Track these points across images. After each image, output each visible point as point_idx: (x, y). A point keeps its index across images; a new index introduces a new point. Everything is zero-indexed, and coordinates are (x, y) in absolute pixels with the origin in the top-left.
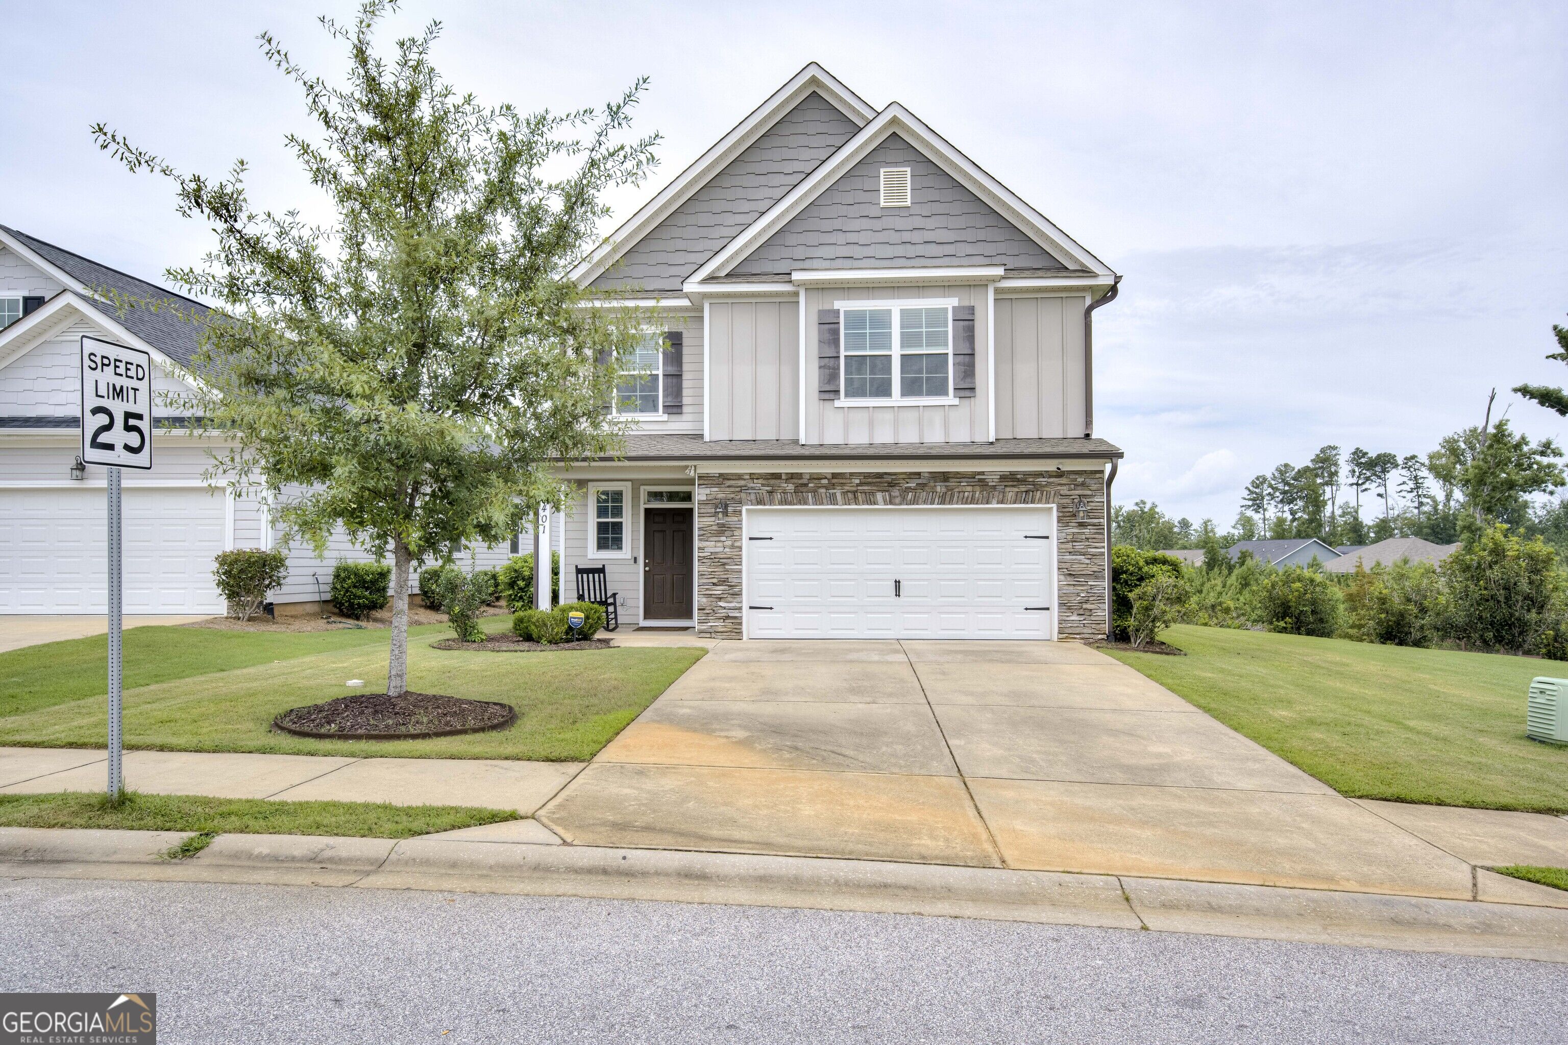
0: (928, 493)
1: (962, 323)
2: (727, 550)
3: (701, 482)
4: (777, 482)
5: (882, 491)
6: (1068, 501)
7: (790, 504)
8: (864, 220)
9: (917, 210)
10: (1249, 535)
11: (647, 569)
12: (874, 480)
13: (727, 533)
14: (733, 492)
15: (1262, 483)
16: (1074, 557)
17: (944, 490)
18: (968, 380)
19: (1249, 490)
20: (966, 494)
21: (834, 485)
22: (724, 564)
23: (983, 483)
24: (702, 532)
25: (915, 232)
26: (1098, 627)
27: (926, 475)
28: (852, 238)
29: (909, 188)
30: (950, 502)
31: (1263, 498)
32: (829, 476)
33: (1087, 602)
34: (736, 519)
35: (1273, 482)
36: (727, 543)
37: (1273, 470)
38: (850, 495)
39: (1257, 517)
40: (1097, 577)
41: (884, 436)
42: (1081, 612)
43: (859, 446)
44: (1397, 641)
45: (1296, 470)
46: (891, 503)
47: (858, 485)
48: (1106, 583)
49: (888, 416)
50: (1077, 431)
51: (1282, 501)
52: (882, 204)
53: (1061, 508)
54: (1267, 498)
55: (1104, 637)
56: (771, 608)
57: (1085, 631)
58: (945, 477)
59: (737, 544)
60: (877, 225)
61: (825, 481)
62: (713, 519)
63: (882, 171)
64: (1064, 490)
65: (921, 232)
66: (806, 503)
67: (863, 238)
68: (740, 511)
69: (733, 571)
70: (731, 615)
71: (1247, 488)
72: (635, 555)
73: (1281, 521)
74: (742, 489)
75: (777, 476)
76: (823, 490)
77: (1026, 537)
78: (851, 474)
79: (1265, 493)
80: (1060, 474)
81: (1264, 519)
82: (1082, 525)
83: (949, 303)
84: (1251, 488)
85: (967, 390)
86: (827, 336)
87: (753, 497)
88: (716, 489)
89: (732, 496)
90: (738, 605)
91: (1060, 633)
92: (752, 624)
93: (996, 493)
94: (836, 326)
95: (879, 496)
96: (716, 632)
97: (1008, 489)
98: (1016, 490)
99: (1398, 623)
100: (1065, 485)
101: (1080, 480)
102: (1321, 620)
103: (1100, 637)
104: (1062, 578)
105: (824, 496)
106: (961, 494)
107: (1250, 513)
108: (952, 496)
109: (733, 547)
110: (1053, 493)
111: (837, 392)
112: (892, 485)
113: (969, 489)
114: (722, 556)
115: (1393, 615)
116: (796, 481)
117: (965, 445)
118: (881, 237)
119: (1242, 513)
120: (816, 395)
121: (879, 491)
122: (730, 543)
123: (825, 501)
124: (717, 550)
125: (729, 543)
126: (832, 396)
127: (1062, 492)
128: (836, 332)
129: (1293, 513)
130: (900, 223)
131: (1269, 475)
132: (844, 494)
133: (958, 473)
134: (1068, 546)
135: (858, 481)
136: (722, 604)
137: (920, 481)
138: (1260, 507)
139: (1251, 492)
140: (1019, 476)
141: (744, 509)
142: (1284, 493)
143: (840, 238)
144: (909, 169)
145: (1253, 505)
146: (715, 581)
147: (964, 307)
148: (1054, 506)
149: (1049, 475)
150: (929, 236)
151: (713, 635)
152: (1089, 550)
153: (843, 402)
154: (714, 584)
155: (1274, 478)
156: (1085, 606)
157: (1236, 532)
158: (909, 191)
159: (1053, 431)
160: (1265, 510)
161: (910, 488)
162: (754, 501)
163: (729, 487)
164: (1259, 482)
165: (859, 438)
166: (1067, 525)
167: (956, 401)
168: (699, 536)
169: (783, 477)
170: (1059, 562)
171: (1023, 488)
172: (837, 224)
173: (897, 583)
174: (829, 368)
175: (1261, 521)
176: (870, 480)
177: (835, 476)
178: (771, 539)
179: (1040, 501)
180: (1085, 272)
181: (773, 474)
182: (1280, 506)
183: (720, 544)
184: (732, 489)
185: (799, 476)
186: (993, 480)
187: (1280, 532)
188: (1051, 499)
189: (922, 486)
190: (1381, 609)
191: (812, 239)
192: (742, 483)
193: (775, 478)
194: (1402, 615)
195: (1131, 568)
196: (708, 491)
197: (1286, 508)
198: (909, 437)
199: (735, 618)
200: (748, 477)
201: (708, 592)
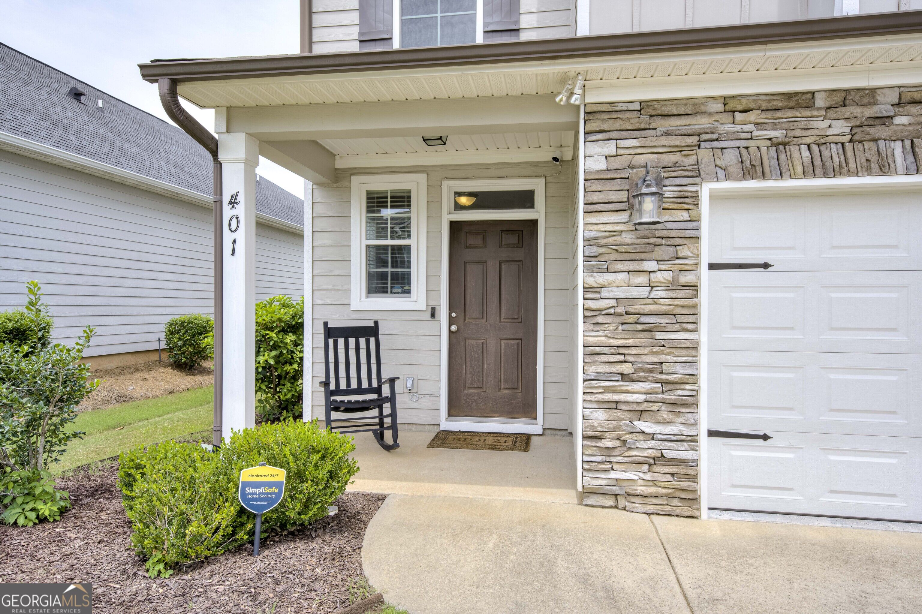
2: (660, 293)
3: (594, 125)
4: (799, 116)
7: (837, 172)
11: (454, 328)
13: (660, 252)
14: (679, 150)
22: (652, 329)
24: (594, 250)
34: (685, 215)
36: (659, 277)
56: (765, 437)
59: (684, 279)
62: (625, 216)
66: (885, 171)
68: (696, 196)
69: (676, 346)
70: (668, 454)
72: (433, 304)
74: (702, 139)
87: (731, 158)
88: (633, 145)
89: (676, 157)
90: (687, 431)
96: (630, 496)
109: (674, 285)
114: (647, 309)
116: (857, 111)
122: (668, 275)
124: (634, 293)
125: (664, 276)
136: (644, 426)
141: (706, 190)
146: (627, 368)
151: (622, 502)
154: (625, 377)
162: (735, 169)
163: (667, 134)
168: (588, 258)
169: (820, 102)
178: (766, 266)
181: (787, 92)
183: (642, 279)
184: (676, 141)
185: (867, 92)
193: (797, 107)
196: (610, 148)
199: (680, 462)
200: (719, 107)
201: (608, 396)
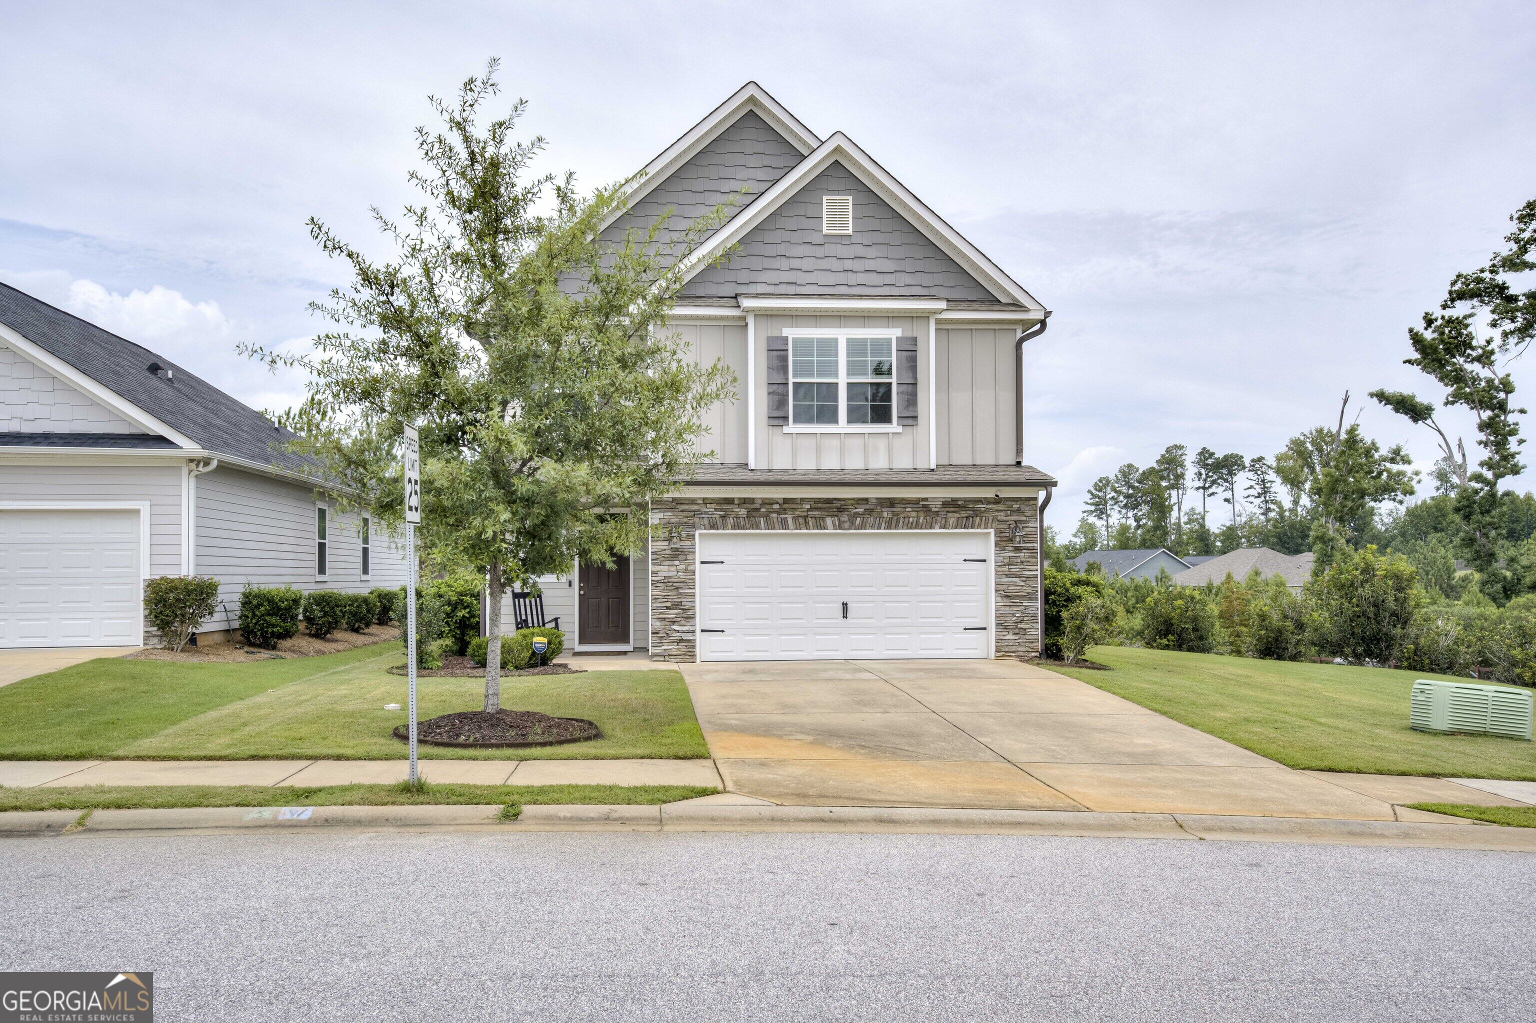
0: (875, 518)
1: (905, 353)
2: (680, 574)
3: (655, 506)
4: (730, 507)
5: (832, 516)
6: (1005, 527)
7: (743, 528)
8: (805, 246)
9: (858, 238)
10: (1091, 544)
11: (582, 592)
12: (824, 506)
13: (680, 558)
14: (687, 517)
15: (1105, 486)
16: (1010, 579)
17: (890, 515)
18: (911, 409)
19: (1092, 494)
20: (911, 519)
21: (785, 509)
22: (678, 588)
23: (927, 509)
24: (656, 557)
25: (856, 260)
26: (1032, 645)
27: (874, 501)
28: (796, 263)
29: (851, 216)
30: (896, 527)
31: (1106, 503)
32: (781, 501)
33: (1021, 622)
34: (690, 543)
35: (1117, 485)
36: (680, 567)
37: (1117, 472)
38: (801, 520)
39: (1100, 524)
40: (1031, 599)
41: (831, 462)
42: (1017, 631)
43: (806, 472)
44: (1275, 656)
45: (1141, 471)
46: (840, 528)
47: (808, 510)
48: (1039, 604)
49: (835, 442)
50: (1008, 458)
51: (1126, 506)
52: (825, 231)
53: (998, 533)
54: (1110, 502)
55: (1037, 654)
56: (723, 631)
57: (1021, 649)
58: (891, 503)
59: (690, 568)
60: (820, 251)
61: (776, 506)
62: (667, 543)
63: (825, 198)
64: (1002, 516)
65: (862, 260)
66: (758, 528)
67: (806, 264)
68: (694, 535)
69: (687, 595)
70: (684, 638)
71: (1089, 491)
72: (570, 579)
73: (1124, 529)
74: (695, 513)
75: (729, 501)
76: (775, 515)
77: (965, 560)
78: (802, 499)
79: (1108, 497)
80: (997, 500)
81: (1107, 527)
82: (1017, 549)
83: (893, 333)
84: (1094, 491)
85: (910, 418)
86: (776, 363)
87: (706, 521)
88: (670, 514)
89: (686, 520)
90: (692, 628)
91: (997, 651)
92: (705, 646)
93: (939, 519)
94: (785, 353)
95: (829, 521)
96: (669, 655)
97: (950, 515)
98: (958, 515)
99: (1276, 639)
100: (1002, 511)
101: (1016, 506)
102: (1201, 638)
103: (1033, 654)
104: (999, 599)
105: (775, 520)
106: (906, 520)
107: (1092, 519)
108: (898, 521)
109: (686, 570)
110: (991, 518)
111: (786, 418)
112: (841, 510)
113: (914, 514)
114: (676, 580)
115: (1272, 631)
116: (749, 506)
117: (907, 471)
118: (824, 264)
119: (1083, 520)
120: (764, 420)
121: (828, 516)
122: (684, 567)
123: (776, 526)
124: (671, 574)
125: (682, 567)
126: (781, 422)
127: (999, 518)
128: (785, 359)
129: (1137, 519)
130: (842, 251)
131: (1112, 477)
132: (795, 519)
133: (903, 499)
134: (1005, 569)
135: (808, 507)
136: (675, 627)
137: (867, 507)
138: (1102, 513)
139: (1094, 496)
140: (960, 503)
141: (697, 533)
142: (1128, 496)
143: (784, 264)
144: (850, 198)
145: (1096, 510)
146: (668, 604)
147: (907, 338)
148: (992, 531)
149: (987, 501)
150: (870, 265)
151: (667, 658)
152: (1024, 573)
153: (792, 428)
154: (668, 608)
155: (1118, 480)
156: (1020, 626)
157: (1077, 541)
158: (851, 219)
159: (986, 458)
160: (1108, 516)
161: (858, 513)
162: (707, 526)
163: (682, 511)
164: (1102, 484)
165: (806, 464)
166: (1003, 549)
167: (900, 429)
168: (652, 560)
169: (736, 502)
170: (997, 584)
171: (964, 514)
172: (781, 249)
173: (845, 605)
174: (778, 394)
175: (1104, 529)
176: (820, 505)
177: (786, 501)
178: (722, 562)
179: (979, 526)
180: (1017, 306)
181: (726, 499)
182: (1124, 511)
183: (674, 568)
184: (686, 514)
185: (752, 501)
186: (935, 506)
187: (1124, 541)
188: (990, 525)
189: (870, 512)
190: (1262, 626)
191: (756, 263)
192: (695, 507)
193: (728, 503)
194: (1280, 631)
195: (1059, 590)
196: (661, 515)
197: (1130, 514)
198: (854, 462)
199: (689, 641)
200: (701, 502)
201: (661, 616)
